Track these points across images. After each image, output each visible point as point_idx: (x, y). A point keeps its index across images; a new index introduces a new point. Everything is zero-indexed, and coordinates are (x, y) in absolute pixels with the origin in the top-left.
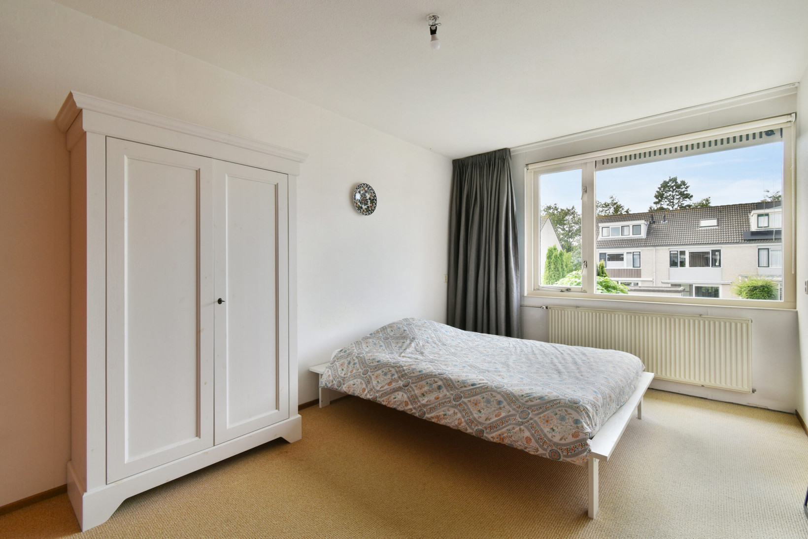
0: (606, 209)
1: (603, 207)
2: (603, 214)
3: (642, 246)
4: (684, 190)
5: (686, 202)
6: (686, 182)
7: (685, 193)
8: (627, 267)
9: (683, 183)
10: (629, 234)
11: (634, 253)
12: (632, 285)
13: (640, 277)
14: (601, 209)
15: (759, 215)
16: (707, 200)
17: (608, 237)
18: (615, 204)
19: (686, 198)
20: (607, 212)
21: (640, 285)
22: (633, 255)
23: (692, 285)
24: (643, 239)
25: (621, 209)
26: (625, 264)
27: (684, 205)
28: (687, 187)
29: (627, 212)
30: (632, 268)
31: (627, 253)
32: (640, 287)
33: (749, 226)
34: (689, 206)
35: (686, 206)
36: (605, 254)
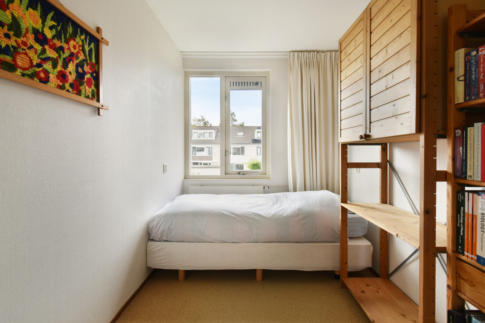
0: (199, 122)
1: (198, 121)
2: (198, 125)
3: (212, 144)
4: (233, 117)
5: (235, 123)
6: (234, 113)
7: (234, 118)
8: (206, 155)
9: (233, 113)
10: (207, 137)
11: (210, 147)
12: (208, 164)
13: (212, 160)
14: (197, 122)
15: (258, 132)
16: (243, 123)
17: (197, 138)
18: (204, 120)
19: (234, 121)
20: (200, 124)
21: (212, 164)
22: (209, 148)
23: (234, 164)
24: (213, 140)
25: (208, 123)
26: (205, 154)
27: (234, 124)
28: (235, 116)
29: (210, 125)
30: (208, 155)
31: (206, 147)
32: (212, 165)
33: (254, 136)
34: (236, 125)
35: (235, 125)
36: (195, 147)
